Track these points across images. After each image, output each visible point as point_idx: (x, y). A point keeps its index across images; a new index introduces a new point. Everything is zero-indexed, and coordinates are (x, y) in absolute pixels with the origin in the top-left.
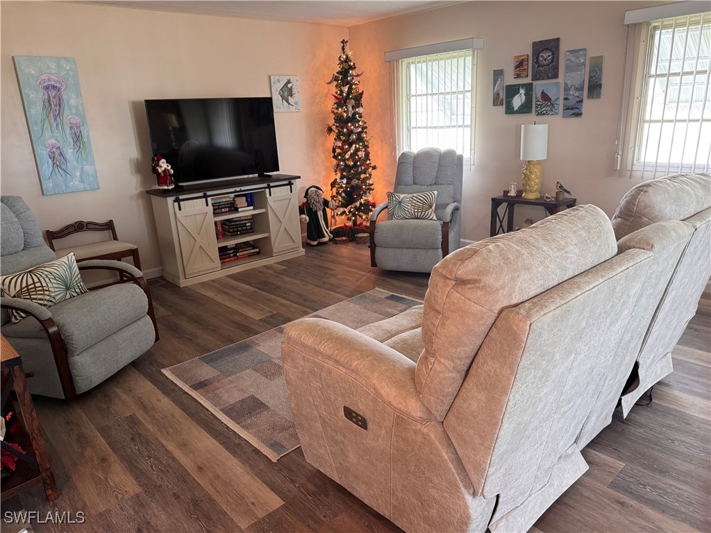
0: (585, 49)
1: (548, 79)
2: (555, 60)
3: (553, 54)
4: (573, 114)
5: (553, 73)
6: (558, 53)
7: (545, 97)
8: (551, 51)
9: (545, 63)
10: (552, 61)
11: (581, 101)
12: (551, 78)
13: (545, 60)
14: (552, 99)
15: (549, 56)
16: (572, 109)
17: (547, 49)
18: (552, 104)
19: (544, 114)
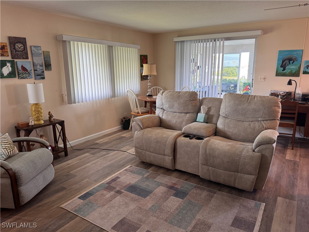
0: (40, 47)
1: (23, 59)
2: (26, 49)
3: (24, 46)
4: (41, 78)
5: (26, 56)
6: (27, 46)
7: (24, 68)
8: (22, 44)
9: (20, 50)
10: (24, 50)
11: (44, 72)
12: (25, 59)
13: (20, 48)
14: (29, 70)
15: (22, 46)
16: (40, 75)
17: (20, 42)
18: (29, 73)
19: (25, 78)
